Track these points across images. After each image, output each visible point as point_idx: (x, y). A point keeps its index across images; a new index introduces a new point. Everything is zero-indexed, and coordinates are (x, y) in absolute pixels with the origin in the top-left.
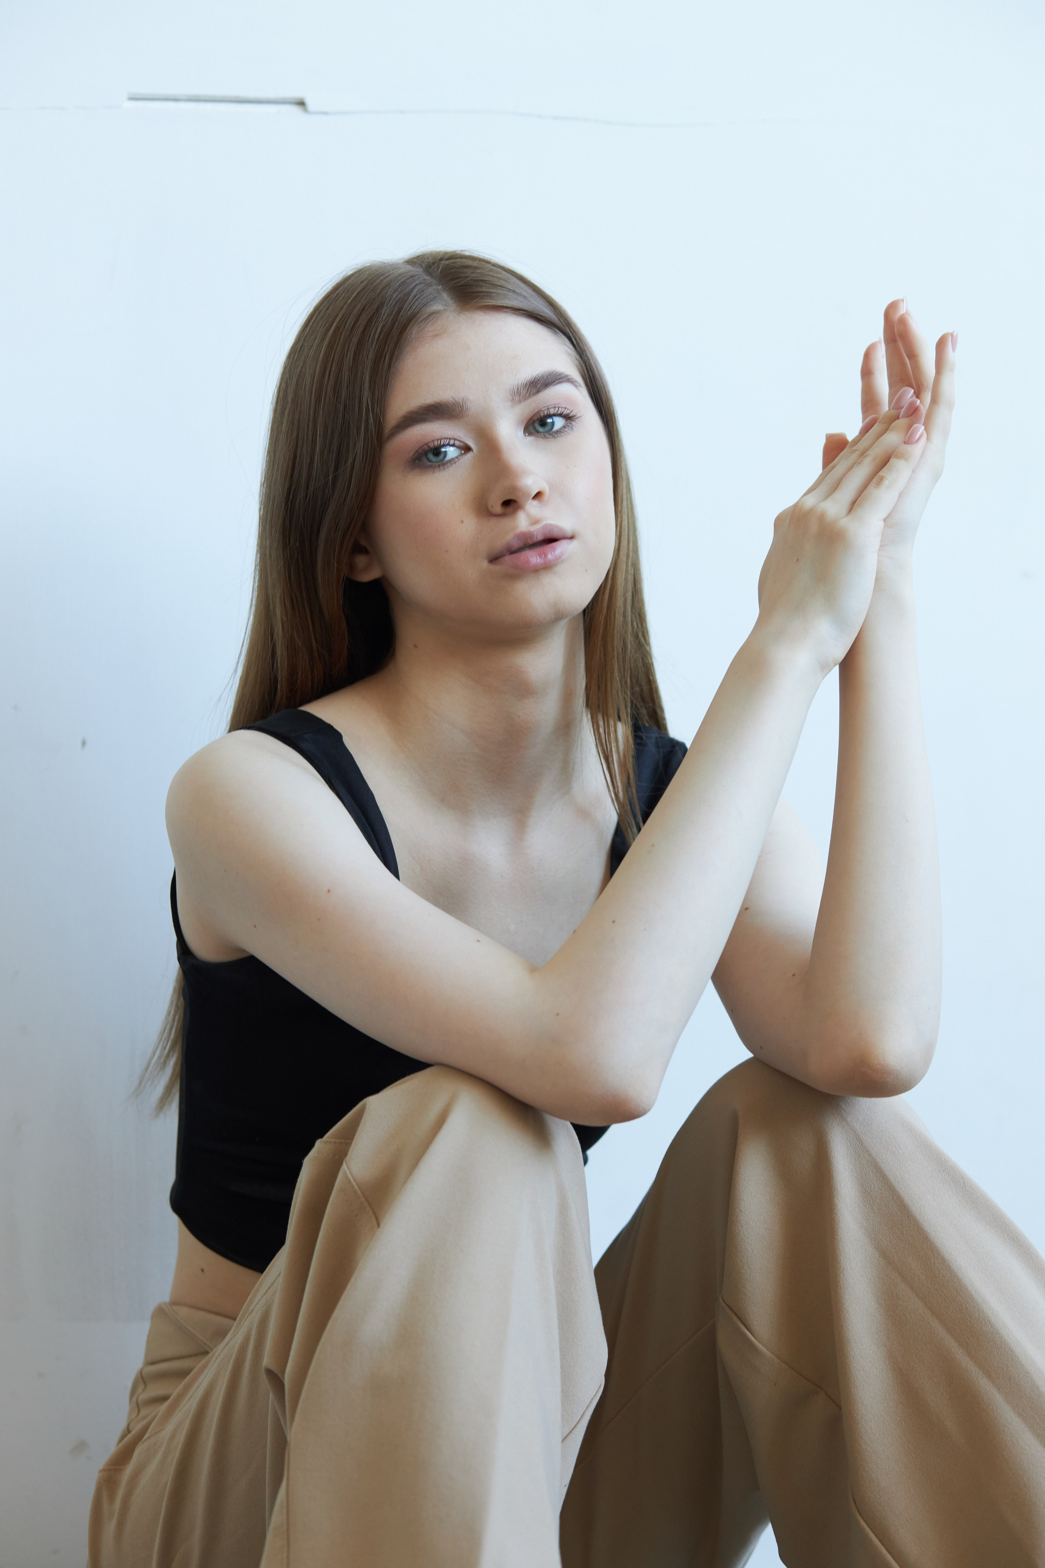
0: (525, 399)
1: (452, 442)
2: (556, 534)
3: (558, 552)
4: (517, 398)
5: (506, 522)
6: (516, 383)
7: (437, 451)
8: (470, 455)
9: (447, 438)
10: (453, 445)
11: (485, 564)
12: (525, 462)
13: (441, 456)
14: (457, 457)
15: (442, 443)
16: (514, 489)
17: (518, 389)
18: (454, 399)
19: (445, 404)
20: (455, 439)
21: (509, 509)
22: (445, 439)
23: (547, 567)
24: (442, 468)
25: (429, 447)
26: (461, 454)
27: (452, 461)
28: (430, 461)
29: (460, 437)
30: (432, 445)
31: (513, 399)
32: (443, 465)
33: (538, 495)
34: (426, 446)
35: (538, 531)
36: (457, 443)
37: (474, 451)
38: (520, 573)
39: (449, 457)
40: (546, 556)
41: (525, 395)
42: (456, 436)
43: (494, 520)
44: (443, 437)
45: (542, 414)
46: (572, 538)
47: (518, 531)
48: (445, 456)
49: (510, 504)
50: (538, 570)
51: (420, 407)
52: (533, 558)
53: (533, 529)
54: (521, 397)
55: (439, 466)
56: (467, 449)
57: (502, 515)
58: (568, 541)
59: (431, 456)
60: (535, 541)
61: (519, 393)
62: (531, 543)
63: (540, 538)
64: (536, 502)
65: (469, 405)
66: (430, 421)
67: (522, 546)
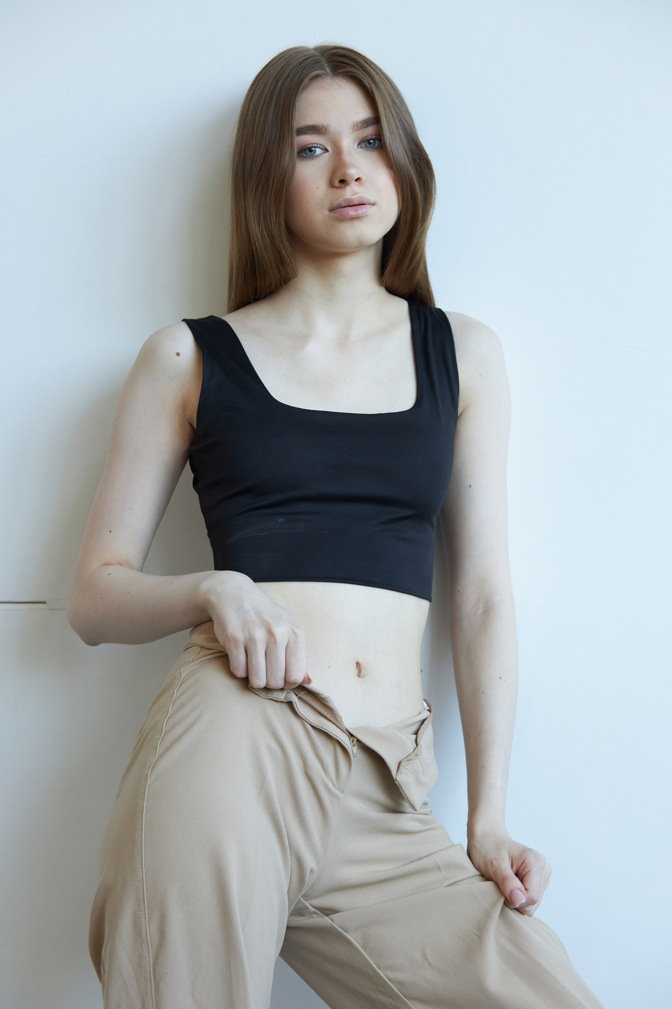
0: (360, 129)
1: (319, 146)
2: (364, 201)
3: (364, 210)
4: (356, 128)
5: (340, 192)
6: (357, 120)
7: (310, 150)
8: (327, 154)
9: (316, 144)
10: (319, 148)
11: (327, 212)
12: (355, 161)
13: (313, 153)
14: (320, 154)
15: (313, 146)
16: (345, 174)
17: (357, 124)
18: (322, 124)
19: (318, 126)
20: (320, 145)
21: (342, 185)
22: (315, 144)
23: (358, 218)
24: (311, 159)
25: (306, 147)
26: (323, 153)
27: (318, 156)
28: (307, 154)
29: (323, 144)
30: (308, 146)
31: (354, 128)
32: (312, 157)
33: (358, 179)
34: (305, 147)
35: (355, 199)
36: (321, 147)
37: (330, 152)
38: (343, 219)
39: (316, 154)
40: (358, 211)
41: (360, 127)
42: (321, 143)
43: (334, 190)
44: (314, 143)
45: (368, 138)
46: (374, 204)
47: (345, 197)
48: (315, 153)
49: (343, 182)
50: (352, 219)
51: (305, 126)
52: (351, 212)
53: (353, 197)
54: (358, 128)
55: (310, 157)
56: (326, 150)
57: (340, 188)
58: (372, 206)
59: (307, 152)
60: (354, 204)
61: (357, 126)
62: (351, 204)
63: (356, 203)
64: (357, 183)
65: (330, 128)
66: (309, 134)
67: (347, 205)
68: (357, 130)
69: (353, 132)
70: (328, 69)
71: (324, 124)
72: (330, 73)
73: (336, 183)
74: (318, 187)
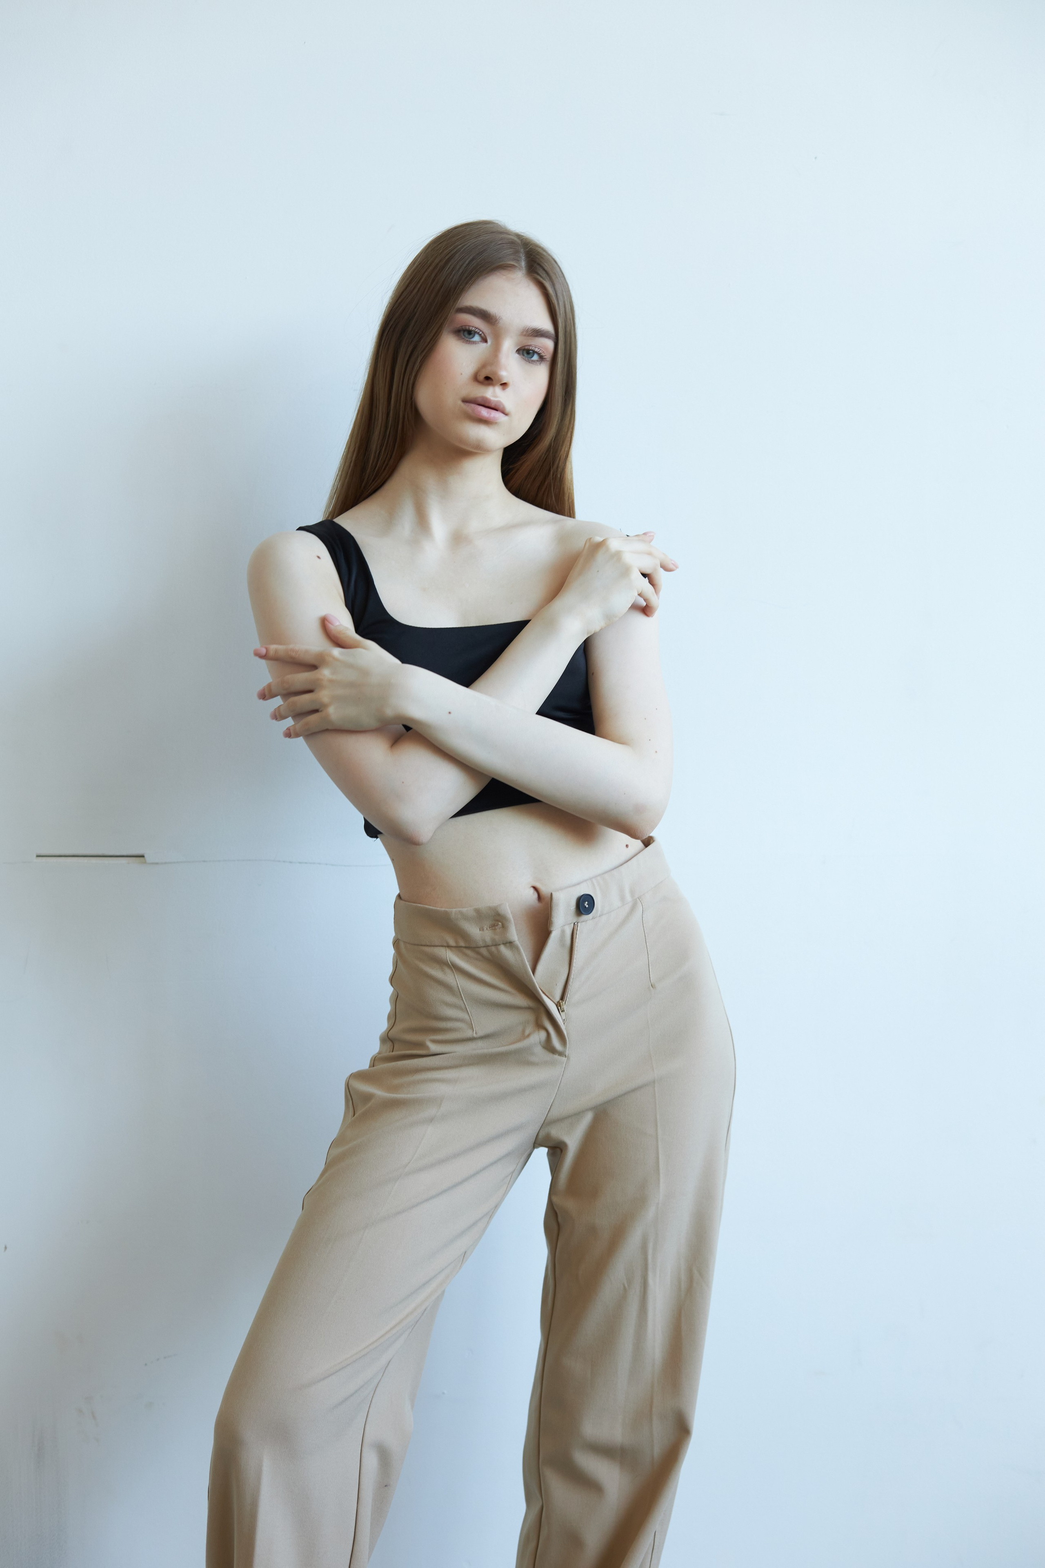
1: (480, 333)
2: (501, 407)
3: (497, 416)
5: (482, 388)
6: (528, 325)
7: (470, 333)
8: (484, 345)
10: (480, 335)
11: (460, 400)
12: (508, 364)
13: (471, 337)
14: (477, 341)
15: (475, 330)
16: (494, 373)
19: (488, 313)
20: (483, 332)
21: (486, 382)
22: (478, 329)
23: (488, 420)
24: (468, 342)
26: (481, 342)
27: (474, 342)
28: (464, 335)
29: (486, 333)
31: (522, 332)
33: (504, 384)
35: (493, 401)
36: (483, 335)
37: (488, 344)
38: (474, 416)
39: (474, 340)
40: (491, 414)
43: (476, 384)
45: (531, 348)
46: (508, 414)
47: (484, 395)
48: (473, 338)
49: (489, 379)
50: (483, 419)
52: (484, 412)
53: (492, 399)
55: (467, 340)
57: (483, 383)
58: (505, 415)
59: (466, 333)
60: (489, 405)
61: (527, 331)
62: (487, 405)
63: (493, 406)
64: (501, 387)
65: (500, 321)
66: (477, 317)
67: (482, 403)
68: (525, 335)
69: (518, 335)
70: (523, 264)
71: (497, 315)
72: (524, 268)
73: (481, 378)
74: (461, 374)
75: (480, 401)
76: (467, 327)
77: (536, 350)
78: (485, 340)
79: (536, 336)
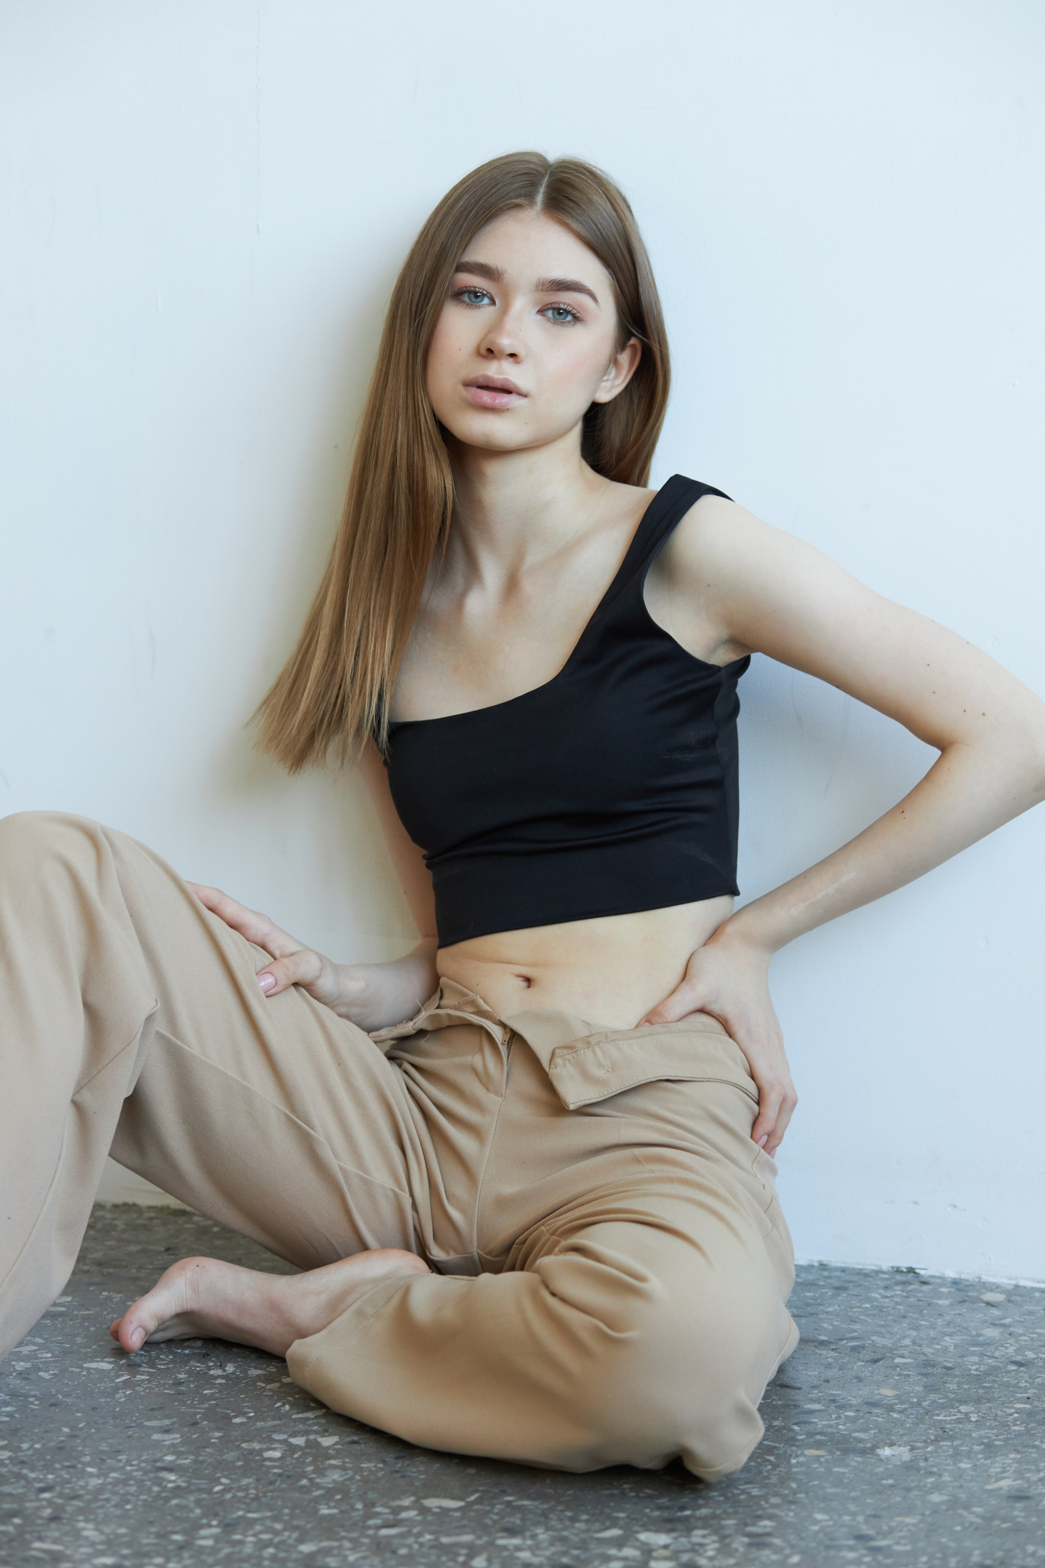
1: (486, 293)
3: (507, 400)
10: (487, 296)
13: (476, 300)
14: (485, 305)
15: (479, 291)
19: (490, 267)
20: (489, 293)
26: (489, 304)
27: (481, 306)
28: (470, 300)
29: (492, 293)
31: (537, 286)
33: (511, 355)
35: (499, 380)
37: (497, 307)
39: (480, 303)
40: (495, 400)
43: (476, 359)
44: (481, 287)
46: (524, 396)
47: (487, 374)
49: (492, 352)
51: (475, 262)
52: (486, 397)
53: (497, 377)
57: (485, 359)
58: (521, 397)
59: (469, 297)
61: (543, 284)
62: (492, 386)
63: (501, 387)
65: (505, 275)
66: (477, 275)
67: (487, 385)
68: (542, 290)
69: (535, 290)
70: (541, 200)
71: (498, 267)
72: (543, 205)
73: (483, 351)
74: (460, 349)
75: (481, 381)
76: (472, 289)
77: (569, 308)
78: (493, 302)
79: (559, 290)
